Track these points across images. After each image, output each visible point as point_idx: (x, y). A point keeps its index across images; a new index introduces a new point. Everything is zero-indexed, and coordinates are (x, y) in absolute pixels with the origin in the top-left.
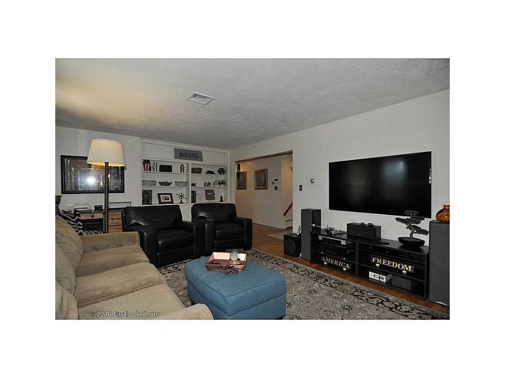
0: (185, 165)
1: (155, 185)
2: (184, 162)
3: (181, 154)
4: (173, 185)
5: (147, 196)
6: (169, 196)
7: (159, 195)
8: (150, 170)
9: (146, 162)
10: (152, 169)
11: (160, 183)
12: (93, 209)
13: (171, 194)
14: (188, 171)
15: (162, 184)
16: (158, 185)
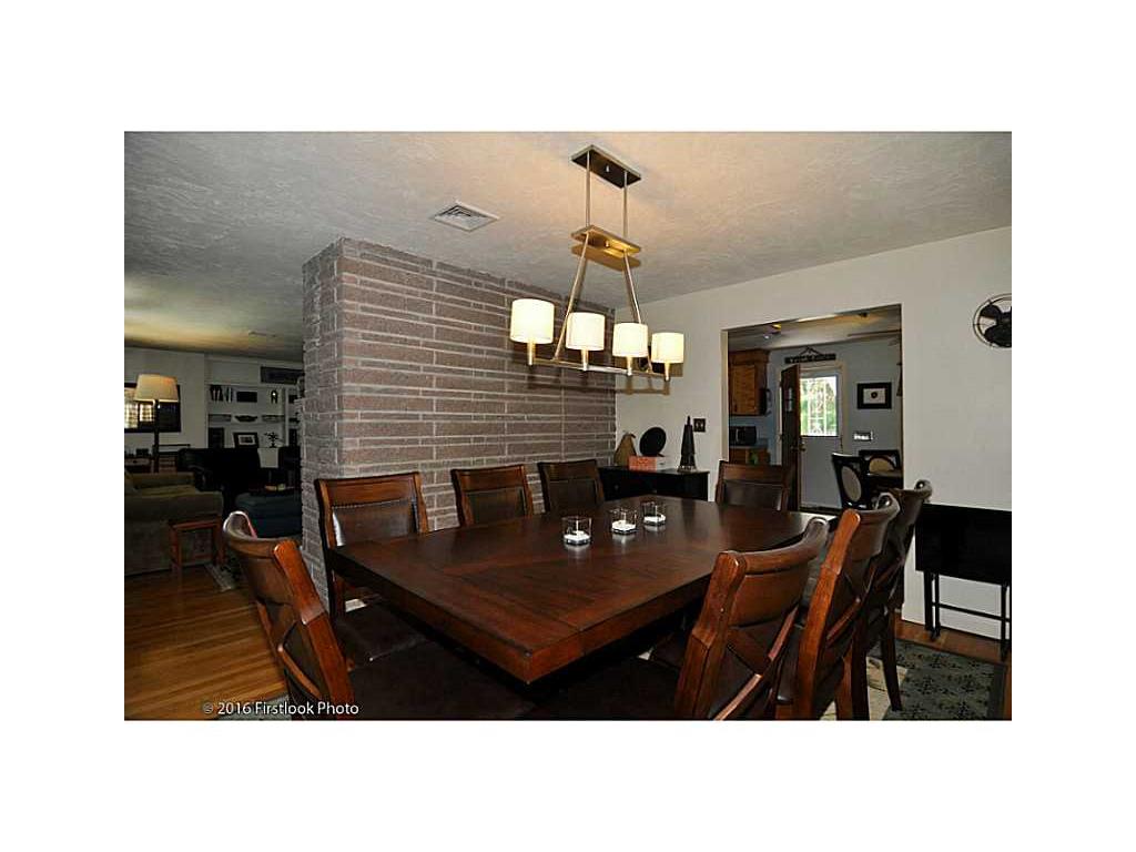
0: (280, 392)
1: (229, 420)
2: (279, 387)
3: (270, 375)
4: (259, 421)
5: (215, 435)
6: (253, 436)
7: (236, 435)
8: (221, 399)
9: (214, 388)
10: (225, 398)
11: (237, 417)
12: (135, 453)
13: (255, 434)
14: (284, 400)
15: (241, 419)
16: (234, 420)
